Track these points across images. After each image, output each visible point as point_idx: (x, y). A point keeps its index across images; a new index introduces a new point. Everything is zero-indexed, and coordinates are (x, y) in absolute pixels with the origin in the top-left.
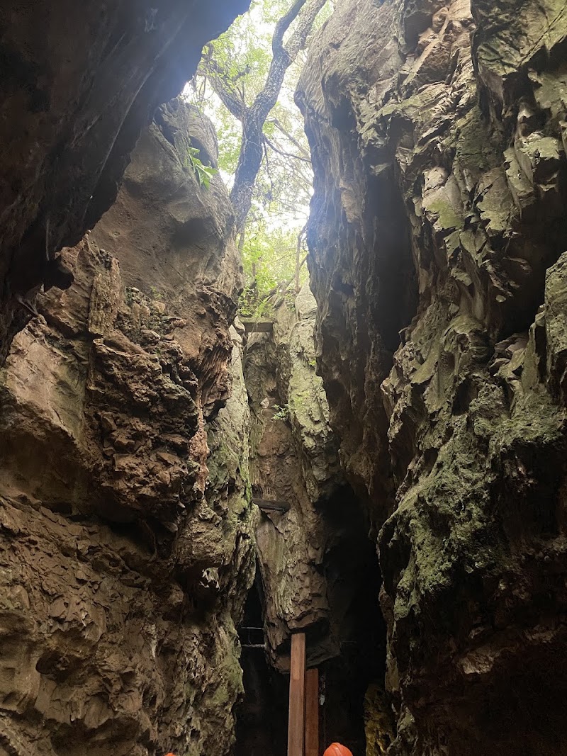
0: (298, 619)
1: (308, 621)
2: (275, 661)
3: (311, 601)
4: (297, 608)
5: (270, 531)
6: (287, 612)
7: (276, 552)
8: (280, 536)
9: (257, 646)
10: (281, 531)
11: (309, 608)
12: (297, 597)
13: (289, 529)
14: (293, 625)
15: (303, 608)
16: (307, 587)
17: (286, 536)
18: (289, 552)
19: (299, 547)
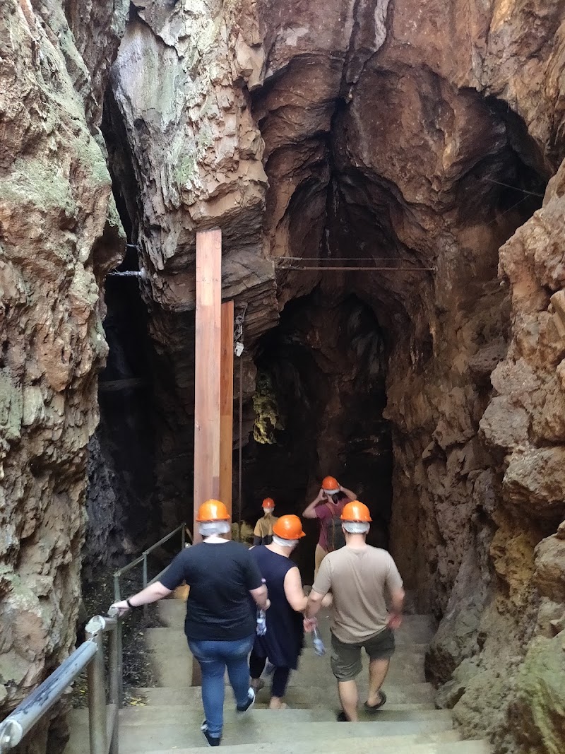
0: (212, 200)
1: (229, 204)
2: (161, 291)
3: (237, 162)
4: (209, 177)
5: (146, 52)
6: (189, 187)
7: (161, 89)
8: (169, 54)
9: (127, 273)
10: (170, 42)
11: (233, 177)
12: (212, 156)
13: (189, 31)
14: (201, 211)
15: (222, 178)
16: (231, 136)
17: (181, 48)
18: (189, 79)
19: (213, 56)
